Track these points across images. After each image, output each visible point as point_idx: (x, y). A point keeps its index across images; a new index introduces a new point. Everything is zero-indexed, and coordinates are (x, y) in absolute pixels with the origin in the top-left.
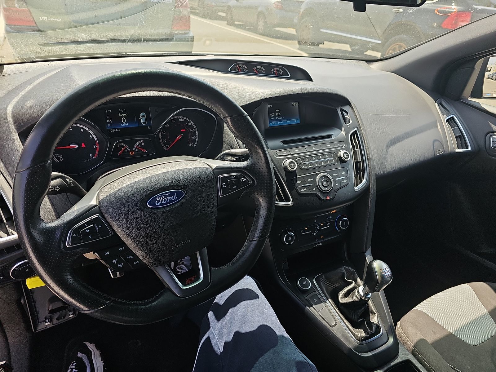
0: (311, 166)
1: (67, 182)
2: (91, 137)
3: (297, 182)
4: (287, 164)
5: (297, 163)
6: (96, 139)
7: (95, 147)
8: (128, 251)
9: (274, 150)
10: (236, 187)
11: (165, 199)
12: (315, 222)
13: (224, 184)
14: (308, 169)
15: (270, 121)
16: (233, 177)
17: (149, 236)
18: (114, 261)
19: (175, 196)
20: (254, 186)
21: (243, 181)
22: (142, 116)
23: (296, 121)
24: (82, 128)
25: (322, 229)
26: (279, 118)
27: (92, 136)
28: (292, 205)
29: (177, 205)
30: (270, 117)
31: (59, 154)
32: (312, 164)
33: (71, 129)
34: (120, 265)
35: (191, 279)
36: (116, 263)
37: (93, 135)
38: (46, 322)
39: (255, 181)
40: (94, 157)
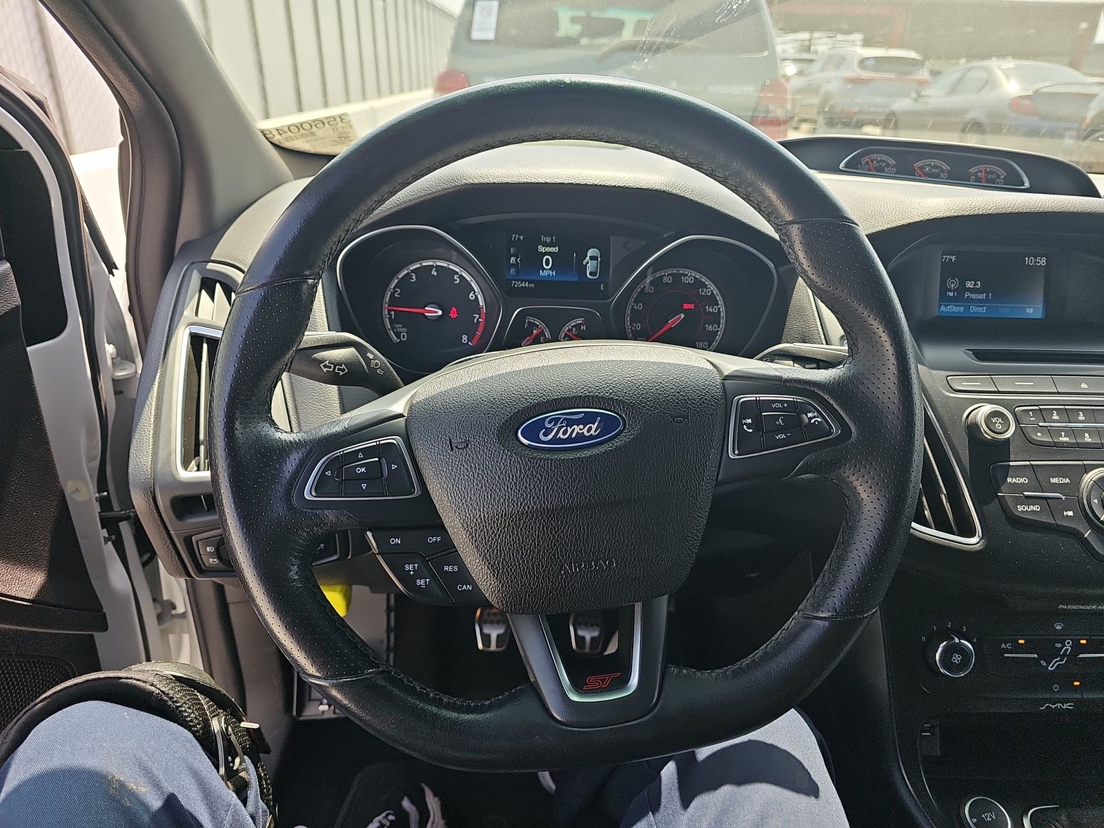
0: (1066, 439)
1: (368, 361)
2: (472, 297)
3: (1009, 480)
4: (979, 417)
5: (1017, 422)
6: (481, 302)
7: (478, 320)
8: (448, 550)
9: (941, 372)
10: (783, 436)
11: (567, 429)
12: (1059, 628)
13: (749, 421)
14: (1056, 445)
15: (944, 298)
16: (780, 405)
17: (505, 520)
18: (409, 567)
19: (594, 427)
20: (846, 443)
21: (812, 421)
22: (592, 258)
23: (1030, 311)
24: (457, 273)
25: (1081, 656)
26: (974, 296)
27: (474, 294)
28: (978, 547)
29: (595, 451)
30: (944, 289)
31: (401, 326)
32: (1071, 432)
33: (435, 274)
34: (420, 582)
35: (603, 681)
36: (412, 573)
37: (477, 294)
38: (321, 704)
39: (853, 430)
40: (470, 343)
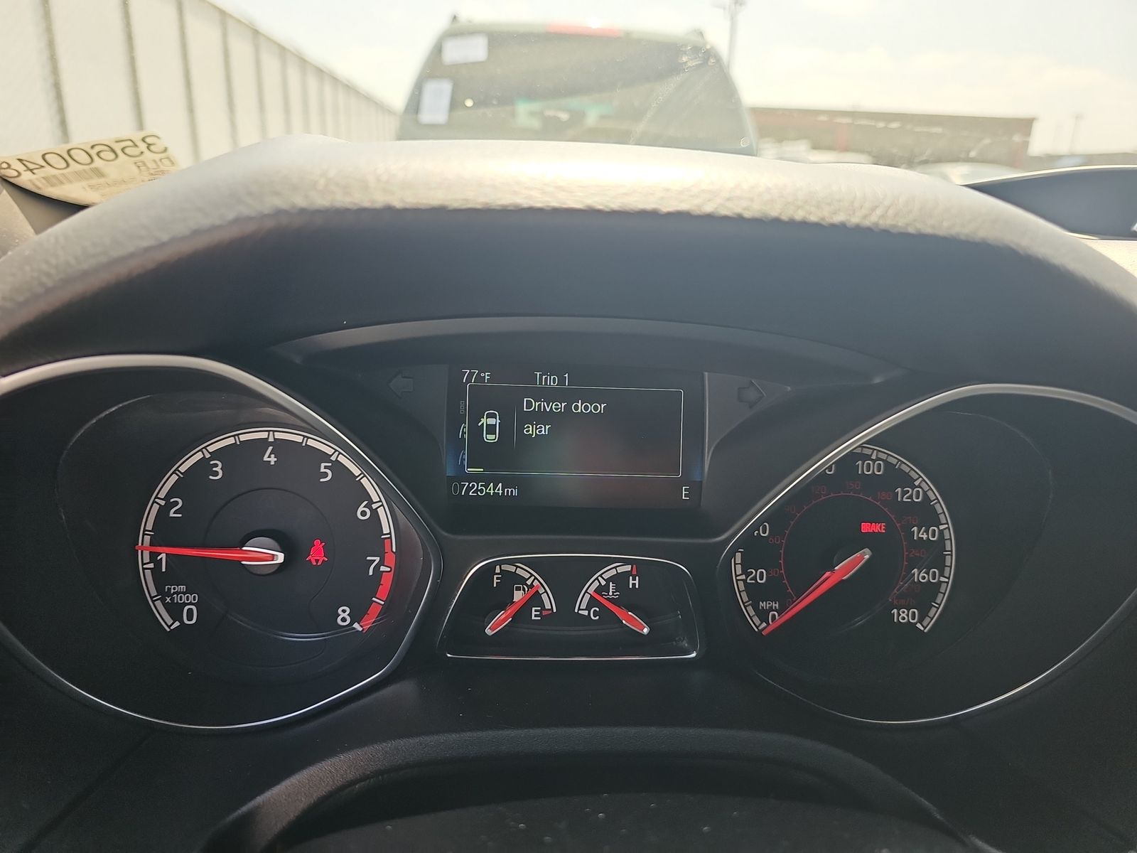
2: (364, 513)
6: (387, 528)
7: (377, 568)
24: (326, 457)
27: (369, 506)
31: (183, 588)
33: (273, 461)
37: (377, 506)
40: (356, 625)
